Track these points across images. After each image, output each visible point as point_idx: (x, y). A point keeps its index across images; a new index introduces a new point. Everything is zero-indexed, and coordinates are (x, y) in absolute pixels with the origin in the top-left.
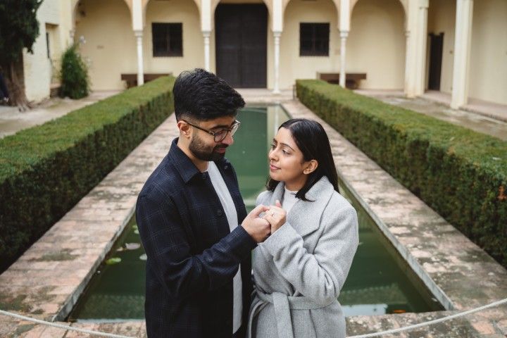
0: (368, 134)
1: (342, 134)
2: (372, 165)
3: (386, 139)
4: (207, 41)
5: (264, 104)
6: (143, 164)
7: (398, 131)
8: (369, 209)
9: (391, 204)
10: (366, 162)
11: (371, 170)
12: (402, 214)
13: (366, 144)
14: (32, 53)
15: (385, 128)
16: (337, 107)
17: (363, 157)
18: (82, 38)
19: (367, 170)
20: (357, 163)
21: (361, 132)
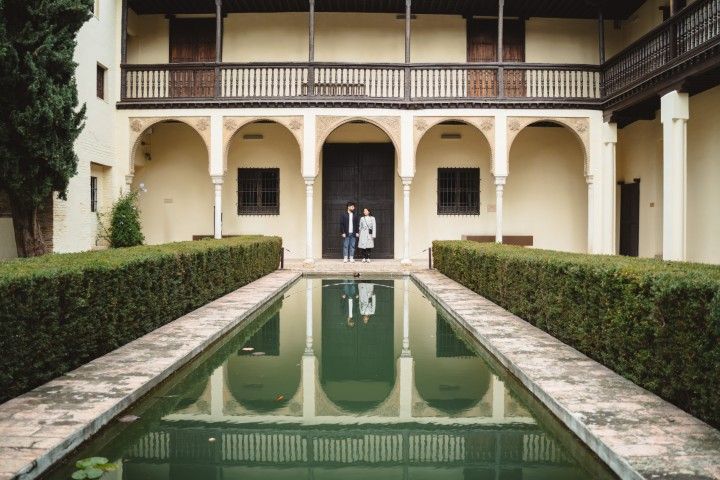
0: (559, 298)
1: (506, 308)
2: (569, 352)
3: (597, 301)
4: (310, 190)
5: (388, 275)
6: (165, 345)
7: (626, 281)
8: (588, 434)
9: (635, 425)
10: (558, 347)
11: (570, 360)
12: (668, 447)
13: (552, 317)
14: (65, 199)
15: (596, 280)
16: (498, 265)
17: (551, 340)
18: (142, 185)
19: (563, 360)
20: (542, 349)
21: (543, 298)
